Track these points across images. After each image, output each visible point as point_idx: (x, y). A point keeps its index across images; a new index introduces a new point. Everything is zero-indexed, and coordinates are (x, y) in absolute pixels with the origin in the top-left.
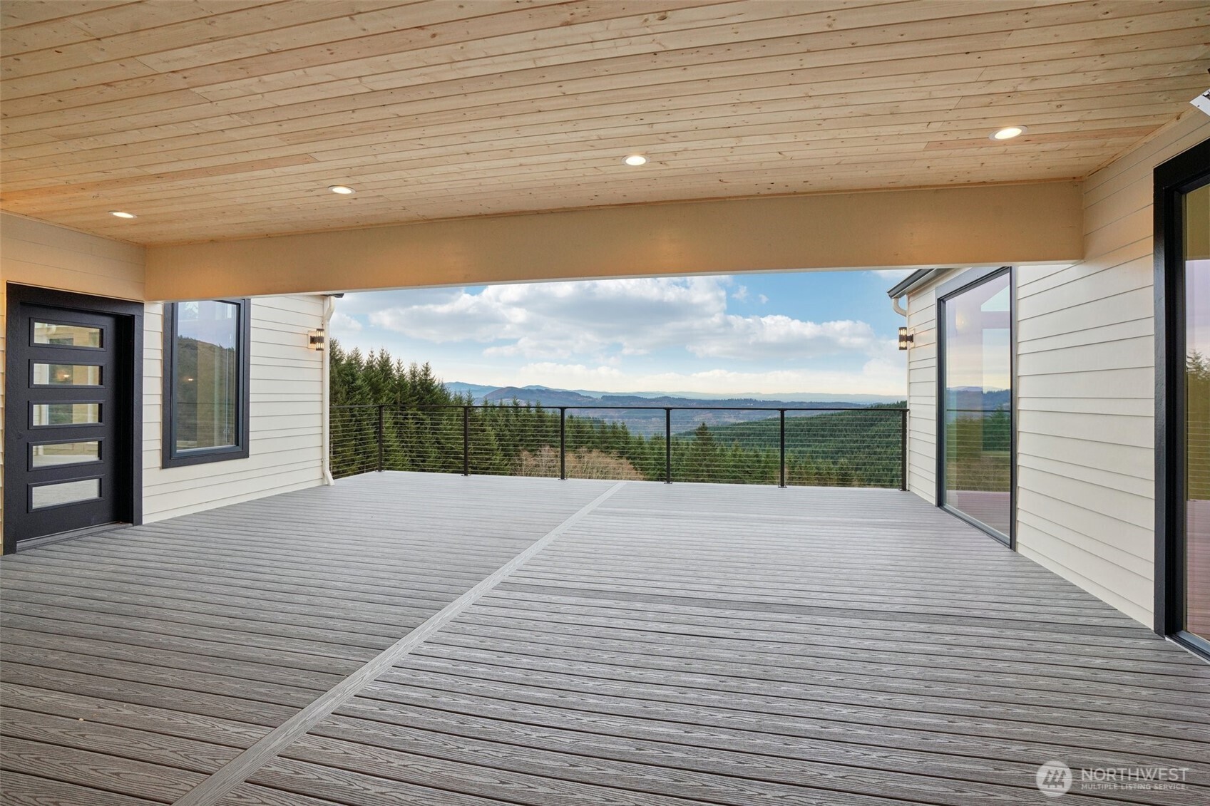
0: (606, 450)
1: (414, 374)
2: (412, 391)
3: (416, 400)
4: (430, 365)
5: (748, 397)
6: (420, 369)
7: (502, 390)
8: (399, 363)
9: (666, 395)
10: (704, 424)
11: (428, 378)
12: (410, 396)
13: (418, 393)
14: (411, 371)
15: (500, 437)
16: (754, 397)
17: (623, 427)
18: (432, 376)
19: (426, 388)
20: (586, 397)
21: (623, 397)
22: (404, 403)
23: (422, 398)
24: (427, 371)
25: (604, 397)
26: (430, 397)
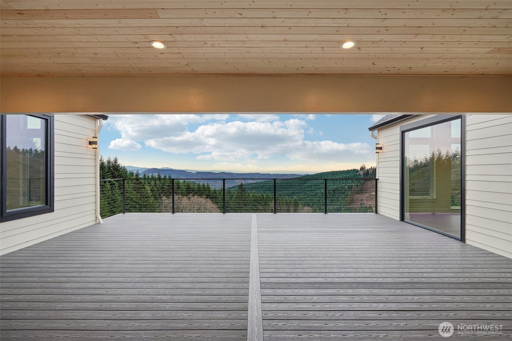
0: (200, 195)
1: (109, 162)
2: (108, 170)
3: (111, 174)
4: (117, 158)
5: (257, 172)
6: (112, 160)
7: (150, 169)
8: (101, 157)
9: (224, 171)
10: (241, 184)
11: (117, 164)
12: (107, 172)
13: (112, 171)
14: (107, 161)
15: (152, 191)
16: (259, 172)
17: (208, 186)
18: (118, 163)
19: (116, 169)
20: (189, 172)
21: (205, 172)
22: (104, 176)
23: (114, 173)
24: (116, 161)
25: (197, 172)
26: (118, 173)
